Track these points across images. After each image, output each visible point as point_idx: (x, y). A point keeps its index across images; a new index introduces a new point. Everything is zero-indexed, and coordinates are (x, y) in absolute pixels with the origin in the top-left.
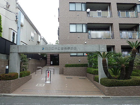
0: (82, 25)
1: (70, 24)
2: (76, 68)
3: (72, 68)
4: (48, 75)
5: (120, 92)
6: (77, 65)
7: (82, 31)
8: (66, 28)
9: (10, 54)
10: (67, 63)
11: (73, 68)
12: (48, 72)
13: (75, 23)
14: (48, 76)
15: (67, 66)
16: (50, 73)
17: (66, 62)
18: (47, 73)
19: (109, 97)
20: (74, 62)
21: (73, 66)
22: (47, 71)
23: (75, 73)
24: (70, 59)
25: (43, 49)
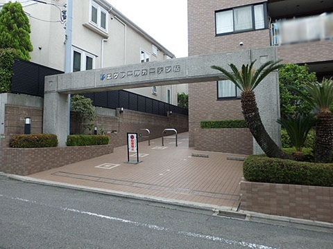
0: (250, 7)
1: (216, 12)
2: (228, 132)
3: (217, 130)
4: (133, 144)
5: (291, 204)
6: (231, 121)
7: (252, 27)
8: (205, 23)
9: (45, 95)
10: (209, 119)
11: (219, 130)
12: (132, 137)
13: (229, 7)
14: (133, 147)
15: (205, 125)
16: (135, 138)
17: (205, 115)
18: (130, 138)
19: (245, 216)
20: (228, 115)
21: (220, 125)
22: (130, 135)
23: (224, 145)
24: (216, 107)
25: (102, 79)
